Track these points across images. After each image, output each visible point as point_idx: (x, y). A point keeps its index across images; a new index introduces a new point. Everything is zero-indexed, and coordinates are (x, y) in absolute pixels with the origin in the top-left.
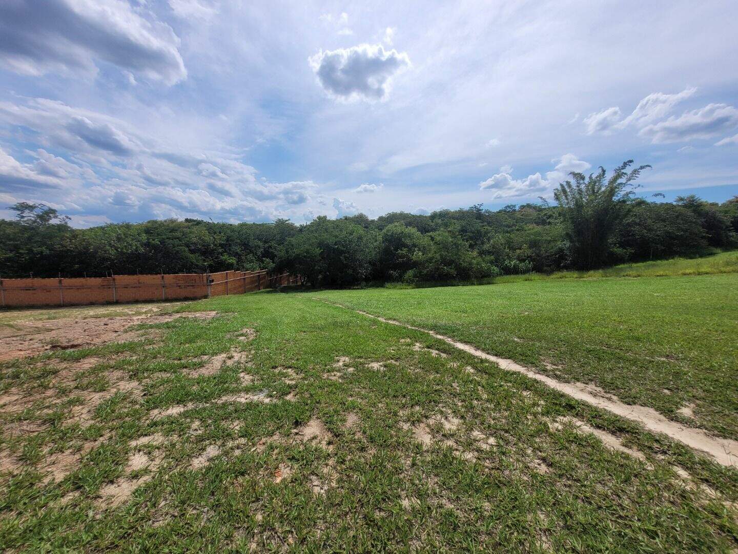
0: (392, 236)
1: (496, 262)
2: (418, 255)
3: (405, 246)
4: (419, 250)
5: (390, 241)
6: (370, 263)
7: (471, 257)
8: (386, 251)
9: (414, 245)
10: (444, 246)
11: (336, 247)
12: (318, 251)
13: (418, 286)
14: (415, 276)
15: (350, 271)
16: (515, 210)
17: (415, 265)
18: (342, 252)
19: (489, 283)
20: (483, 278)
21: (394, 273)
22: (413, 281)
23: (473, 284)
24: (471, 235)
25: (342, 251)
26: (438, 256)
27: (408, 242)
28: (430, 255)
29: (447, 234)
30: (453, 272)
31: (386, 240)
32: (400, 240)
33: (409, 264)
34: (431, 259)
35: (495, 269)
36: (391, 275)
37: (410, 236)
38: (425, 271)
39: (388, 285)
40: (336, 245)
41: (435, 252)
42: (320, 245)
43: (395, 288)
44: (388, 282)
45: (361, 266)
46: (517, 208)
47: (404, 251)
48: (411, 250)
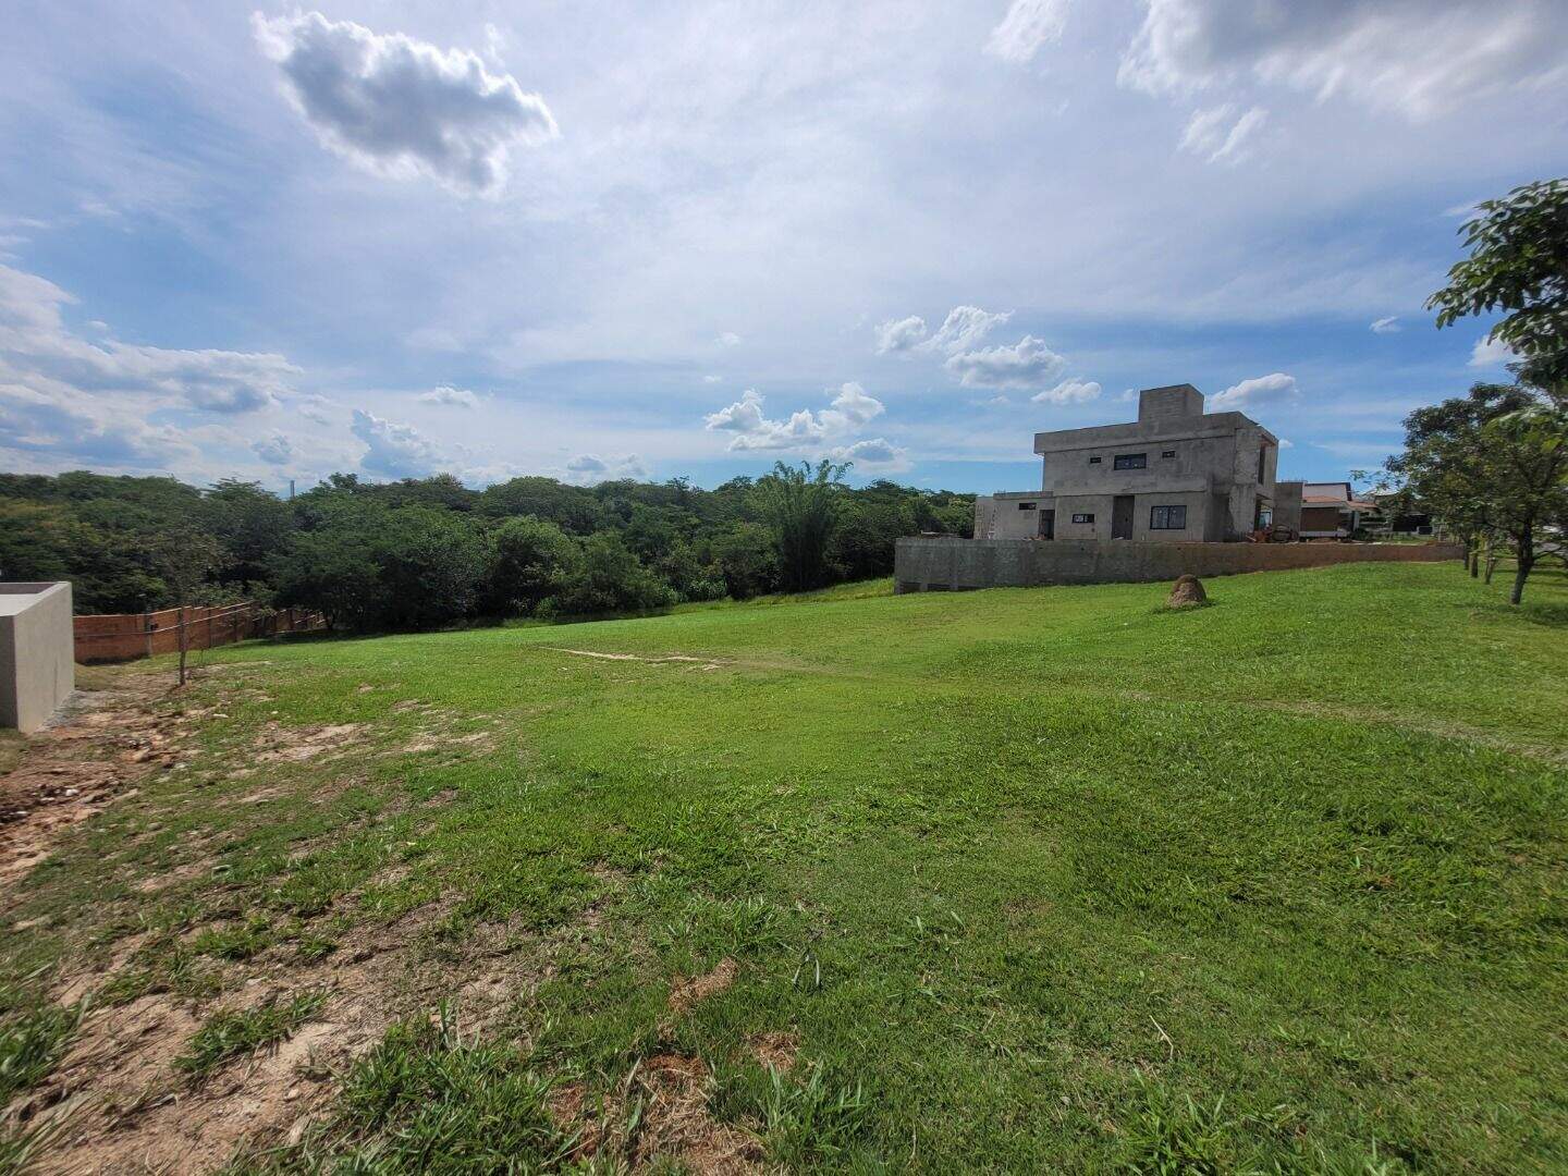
0: (514, 540)
1: (676, 584)
2: (558, 575)
3: (538, 558)
4: (562, 567)
5: (512, 550)
6: (474, 586)
7: (643, 578)
8: (505, 566)
9: (553, 558)
10: (600, 562)
11: (411, 560)
12: (374, 568)
13: (558, 622)
14: (554, 607)
15: (439, 602)
16: (748, 487)
17: (556, 589)
18: (422, 569)
19: (662, 615)
20: (659, 606)
21: (521, 604)
22: (550, 615)
23: (640, 616)
24: (648, 540)
25: (421, 567)
26: (588, 577)
27: (542, 552)
28: (577, 575)
29: (604, 544)
30: (611, 600)
31: (504, 546)
32: (529, 547)
33: (543, 590)
34: (579, 581)
35: (673, 594)
36: (513, 606)
37: (546, 543)
38: (569, 600)
39: (506, 622)
40: (409, 557)
41: (586, 572)
42: (375, 557)
43: (521, 626)
44: (508, 618)
45: (459, 593)
46: (753, 482)
47: (537, 568)
48: (547, 566)
